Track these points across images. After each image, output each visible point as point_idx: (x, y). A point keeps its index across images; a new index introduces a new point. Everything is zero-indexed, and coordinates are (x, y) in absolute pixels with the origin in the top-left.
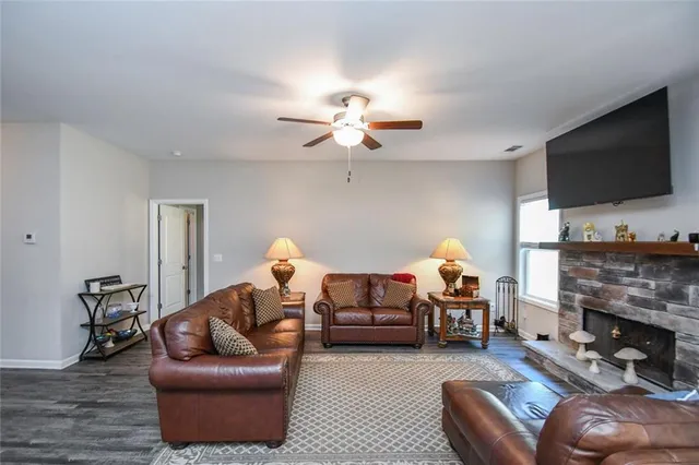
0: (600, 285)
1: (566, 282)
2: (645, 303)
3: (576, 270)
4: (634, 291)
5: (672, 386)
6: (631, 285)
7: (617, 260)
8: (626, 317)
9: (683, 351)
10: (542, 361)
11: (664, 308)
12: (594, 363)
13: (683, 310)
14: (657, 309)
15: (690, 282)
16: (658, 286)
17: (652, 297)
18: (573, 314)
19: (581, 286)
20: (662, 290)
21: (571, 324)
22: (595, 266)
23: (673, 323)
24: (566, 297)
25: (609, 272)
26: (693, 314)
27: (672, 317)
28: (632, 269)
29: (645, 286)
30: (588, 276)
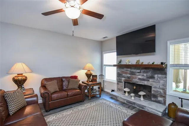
0: (130, 75)
1: (119, 75)
2: (143, 80)
3: (122, 72)
4: (140, 77)
5: (151, 100)
6: (139, 75)
7: (135, 69)
8: (138, 83)
9: (154, 91)
10: (117, 98)
11: (149, 81)
12: (133, 97)
13: (154, 81)
14: (147, 81)
15: (156, 74)
16: (147, 75)
17: (145, 78)
18: (121, 83)
19: (124, 76)
20: (148, 76)
21: (121, 86)
22: (128, 71)
23: (151, 84)
24: (119, 79)
25: (133, 72)
26: (157, 82)
27: (151, 83)
28: (139, 71)
29: (143, 75)
30: (126, 73)
